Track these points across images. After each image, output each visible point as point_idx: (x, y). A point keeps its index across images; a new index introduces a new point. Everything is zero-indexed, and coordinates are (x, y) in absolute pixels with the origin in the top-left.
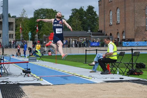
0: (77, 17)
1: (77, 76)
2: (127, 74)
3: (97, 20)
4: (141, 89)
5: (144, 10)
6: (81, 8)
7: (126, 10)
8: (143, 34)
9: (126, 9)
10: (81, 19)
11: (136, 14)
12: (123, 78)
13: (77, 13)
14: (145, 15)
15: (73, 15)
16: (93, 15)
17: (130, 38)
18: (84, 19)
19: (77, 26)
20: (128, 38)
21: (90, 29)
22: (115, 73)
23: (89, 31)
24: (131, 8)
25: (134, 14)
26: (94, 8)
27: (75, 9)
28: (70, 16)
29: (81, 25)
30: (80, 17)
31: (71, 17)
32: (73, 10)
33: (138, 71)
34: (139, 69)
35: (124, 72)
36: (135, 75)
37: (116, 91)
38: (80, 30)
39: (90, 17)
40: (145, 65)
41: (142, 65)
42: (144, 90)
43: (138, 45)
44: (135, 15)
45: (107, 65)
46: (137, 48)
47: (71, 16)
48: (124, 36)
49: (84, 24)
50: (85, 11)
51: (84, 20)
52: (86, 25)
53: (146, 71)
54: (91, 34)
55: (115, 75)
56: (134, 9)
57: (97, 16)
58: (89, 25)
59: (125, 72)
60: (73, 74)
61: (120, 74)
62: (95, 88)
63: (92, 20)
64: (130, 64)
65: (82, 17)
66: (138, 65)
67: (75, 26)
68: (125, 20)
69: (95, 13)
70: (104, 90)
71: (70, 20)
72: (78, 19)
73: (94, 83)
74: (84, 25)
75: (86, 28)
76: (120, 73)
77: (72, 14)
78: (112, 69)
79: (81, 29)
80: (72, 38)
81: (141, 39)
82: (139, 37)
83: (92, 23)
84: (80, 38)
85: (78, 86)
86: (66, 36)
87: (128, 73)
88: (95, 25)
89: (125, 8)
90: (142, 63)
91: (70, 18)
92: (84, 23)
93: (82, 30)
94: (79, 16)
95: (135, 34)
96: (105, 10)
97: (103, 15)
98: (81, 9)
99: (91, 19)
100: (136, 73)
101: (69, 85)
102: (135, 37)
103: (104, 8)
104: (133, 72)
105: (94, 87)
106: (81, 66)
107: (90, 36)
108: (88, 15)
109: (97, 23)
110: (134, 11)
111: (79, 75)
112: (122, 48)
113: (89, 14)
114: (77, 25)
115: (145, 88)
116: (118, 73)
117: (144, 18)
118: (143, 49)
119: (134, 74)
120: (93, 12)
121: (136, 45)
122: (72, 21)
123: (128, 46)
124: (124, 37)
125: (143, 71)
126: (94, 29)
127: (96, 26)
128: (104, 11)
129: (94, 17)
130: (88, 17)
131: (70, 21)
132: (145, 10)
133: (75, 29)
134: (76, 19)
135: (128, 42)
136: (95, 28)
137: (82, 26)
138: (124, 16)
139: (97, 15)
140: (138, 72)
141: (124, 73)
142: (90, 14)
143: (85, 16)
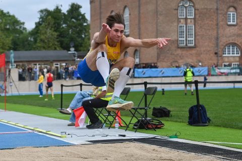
0: (49, 24)
1: (41, 132)
2: (134, 128)
3: (87, 30)
4: (154, 155)
5: (175, 9)
6: (57, 7)
7: (141, 12)
8: (174, 54)
9: (141, 8)
10: (58, 28)
11: (161, 18)
12: (124, 136)
13: (50, 17)
14: (176, 20)
15: (43, 21)
16: (80, 20)
17: (149, 61)
18: (63, 27)
19: (48, 41)
20: (145, 62)
21: (73, 47)
22: (111, 126)
23: (72, 49)
24: (151, 7)
25: (157, 17)
26: (81, 7)
27: (46, 10)
28: (36, 23)
29: (57, 38)
30: (54, 24)
31: (38, 25)
32: (41, 11)
33: (155, 122)
34: (156, 119)
35: (128, 124)
36: (149, 129)
37: (107, 159)
38: (55, 49)
39: (74, 25)
40: (169, 111)
41: (164, 111)
42: (159, 155)
43: (163, 75)
44: (158, 21)
45: (97, 111)
46: (162, 80)
47: (39, 22)
48: (137, 58)
49: (62, 37)
50: (64, 14)
51: (62, 30)
52: (67, 40)
53: (171, 121)
54: (75, 56)
55: (111, 129)
56: (157, 8)
57: (87, 23)
58: (72, 39)
59: (130, 123)
60: (33, 128)
61: (121, 128)
62: (68, 154)
63: (78, 30)
64: (138, 110)
65: (59, 25)
66: (156, 111)
67: (46, 41)
68: (139, 29)
69: (83, 16)
70: (85, 157)
71: (36, 31)
72: (52, 27)
73: (69, 145)
74: (63, 39)
75: (66, 44)
76: (121, 126)
77: (40, 18)
78: (107, 118)
79: (56, 46)
80: (41, 63)
81: (169, 64)
82: (165, 60)
83: (77, 35)
84: (54, 63)
85: (37, 152)
86: (28, 60)
87: (135, 125)
88: (83, 39)
89: (139, 7)
90: (165, 108)
91: (37, 27)
92: (62, 35)
93: (58, 49)
94: (53, 22)
95: (158, 54)
96: (102, 10)
97: (99, 20)
98: (58, 10)
99: (75, 27)
100: (150, 126)
101: (21, 150)
102: (158, 59)
103: (100, 8)
104: (145, 124)
105: (68, 152)
106: (51, 115)
107: (74, 60)
108: (70, 21)
109: (86, 34)
110: (156, 12)
111: (44, 131)
112: (133, 81)
113: (72, 18)
114: (50, 40)
115: (163, 152)
116: (117, 125)
117: (175, 24)
118: (173, 82)
119: (147, 127)
120: (80, 14)
121: (160, 75)
122: (39, 32)
123: (144, 76)
124: (137, 61)
125: (163, 122)
126: (81, 46)
127: (86, 40)
128: (101, 13)
129: (81, 25)
130: (71, 24)
131: (37, 33)
132: (177, 10)
133: (45, 46)
134: (47, 29)
135: (145, 70)
136: (83, 45)
137: (58, 42)
138: (137, 22)
139: (87, 20)
140: (155, 124)
141: (128, 126)
142: (75, 19)
143: (65, 23)
